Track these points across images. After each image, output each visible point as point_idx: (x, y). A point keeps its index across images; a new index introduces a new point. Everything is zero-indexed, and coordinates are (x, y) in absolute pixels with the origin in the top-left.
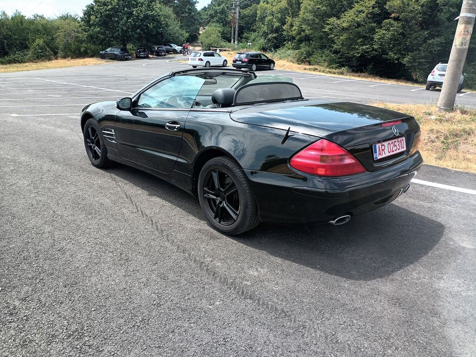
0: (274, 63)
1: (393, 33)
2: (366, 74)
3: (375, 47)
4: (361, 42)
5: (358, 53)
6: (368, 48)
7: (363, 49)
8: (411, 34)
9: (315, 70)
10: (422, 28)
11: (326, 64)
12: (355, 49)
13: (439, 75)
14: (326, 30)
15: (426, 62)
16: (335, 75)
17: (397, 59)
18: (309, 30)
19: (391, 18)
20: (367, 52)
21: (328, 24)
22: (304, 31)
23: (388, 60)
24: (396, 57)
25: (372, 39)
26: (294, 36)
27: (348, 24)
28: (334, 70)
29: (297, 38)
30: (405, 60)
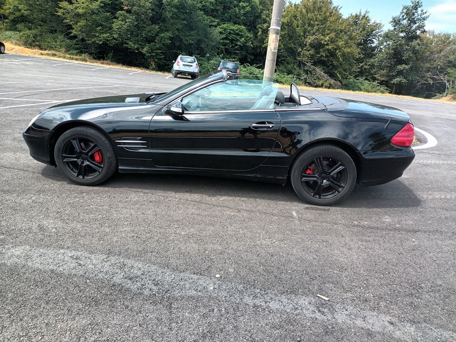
0: (4, 46)
1: (129, 24)
2: (109, 61)
3: (116, 36)
4: (100, 30)
5: (100, 40)
6: (108, 37)
7: (104, 37)
8: (145, 27)
9: (54, 55)
10: (153, 23)
11: (63, 50)
12: (95, 36)
13: (183, 65)
14: (59, 14)
15: (161, 53)
16: (77, 62)
17: (137, 49)
18: (25, 10)
19: (124, 10)
20: (108, 40)
21: (61, 8)
22: (20, 11)
23: (129, 49)
24: (136, 47)
25: (111, 28)
26: (7, 15)
27: (84, 11)
28: (75, 57)
29: (11, 17)
30: (144, 50)
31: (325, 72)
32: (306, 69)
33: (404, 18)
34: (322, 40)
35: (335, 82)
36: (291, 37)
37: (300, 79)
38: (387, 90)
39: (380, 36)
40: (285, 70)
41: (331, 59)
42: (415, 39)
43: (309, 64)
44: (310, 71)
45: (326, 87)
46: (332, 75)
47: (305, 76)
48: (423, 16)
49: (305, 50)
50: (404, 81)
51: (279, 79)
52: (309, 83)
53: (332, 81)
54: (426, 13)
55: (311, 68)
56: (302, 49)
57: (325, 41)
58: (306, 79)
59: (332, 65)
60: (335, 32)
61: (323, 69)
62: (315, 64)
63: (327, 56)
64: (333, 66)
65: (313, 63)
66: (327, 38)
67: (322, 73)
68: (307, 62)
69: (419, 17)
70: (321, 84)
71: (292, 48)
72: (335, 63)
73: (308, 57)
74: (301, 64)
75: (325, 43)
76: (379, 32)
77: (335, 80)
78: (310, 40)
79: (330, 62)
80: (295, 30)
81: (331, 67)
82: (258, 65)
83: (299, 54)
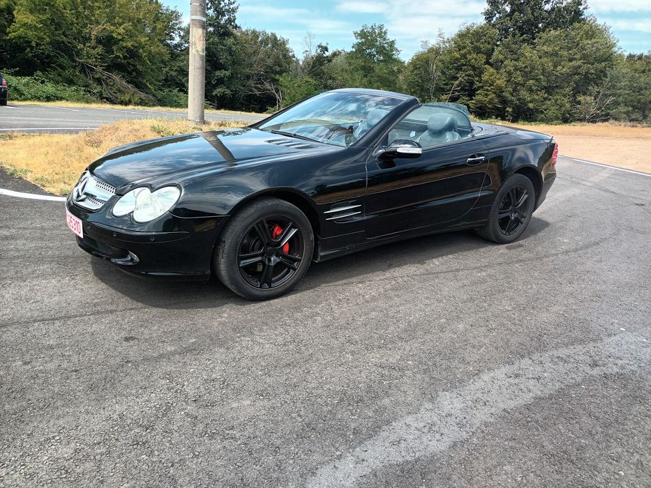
31: (128, 82)
32: (97, 76)
33: (209, 6)
34: (112, 32)
35: (146, 95)
36: (58, 26)
37: (90, 92)
38: (210, 104)
39: (182, 29)
40: (61, 79)
41: (131, 61)
42: (227, 35)
43: (99, 69)
44: (104, 80)
45: (136, 104)
46: (140, 86)
47: (99, 89)
48: (231, 7)
49: (89, 47)
50: (228, 92)
51: (59, 94)
52: (107, 99)
53: (143, 95)
54: (234, 3)
55: (104, 75)
56: (84, 45)
57: (119, 34)
58: (101, 92)
59: (136, 70)
60: (129, 20)
61: (124, 77)
62: (108, 69)
63: (125, 58)
64: (137, 73)
65: (104, 68)
66: (121, 30)
67: (124, 83)
68: (96, 66)
69: (227, 7)
70: (127, 99)
71: (63, 42)
72: (140, 68)
73: (96, 58)
74: (85, 69)
75: (120, 37)
76: (177, 24)
77: (147, 93)
78: (95, 31)
79: (131, 66)
80: (63, 13)
81: (134, 74)
82: (13, 70)
83: (78, 53)
